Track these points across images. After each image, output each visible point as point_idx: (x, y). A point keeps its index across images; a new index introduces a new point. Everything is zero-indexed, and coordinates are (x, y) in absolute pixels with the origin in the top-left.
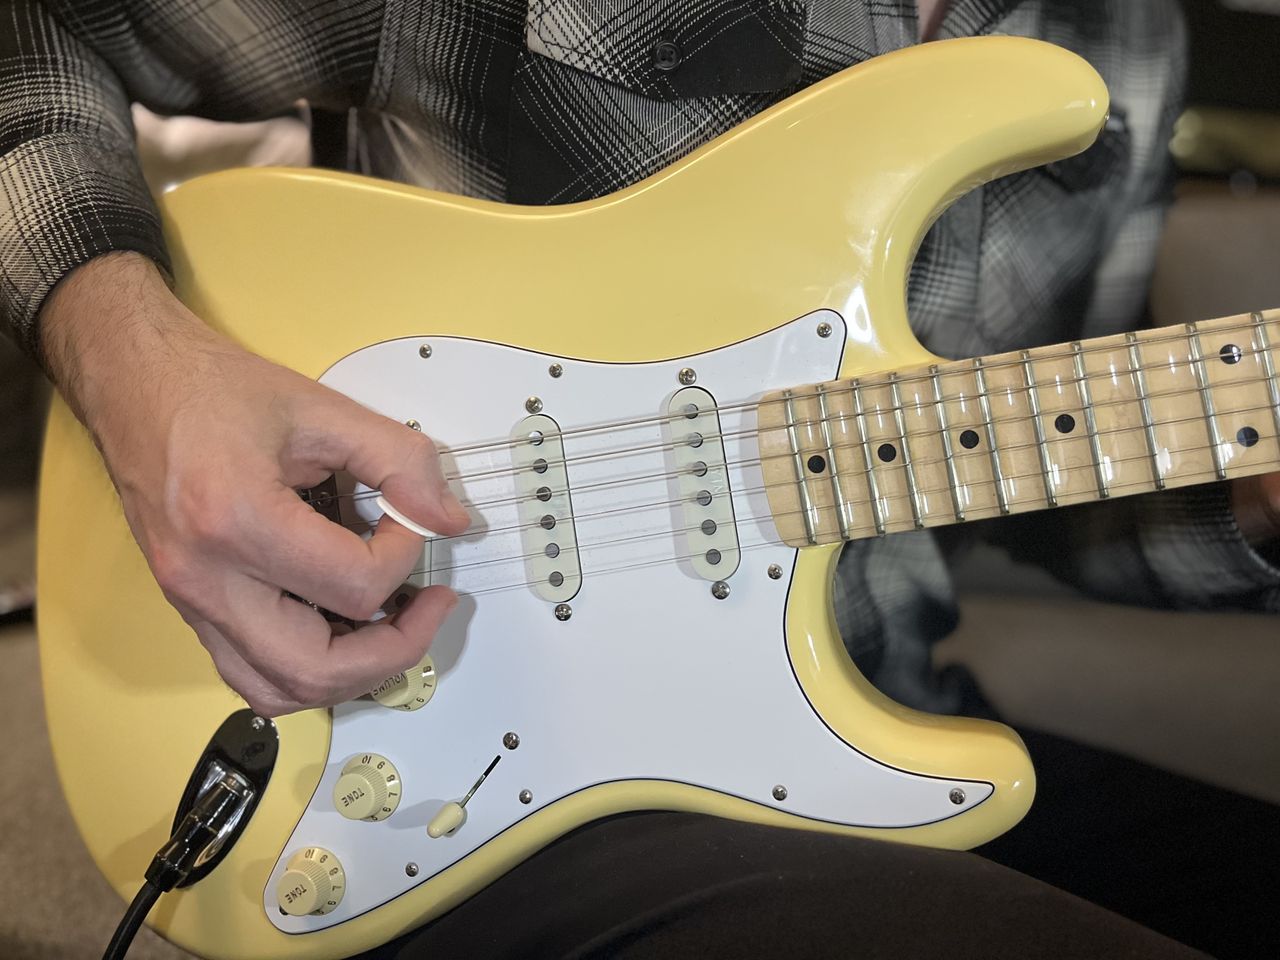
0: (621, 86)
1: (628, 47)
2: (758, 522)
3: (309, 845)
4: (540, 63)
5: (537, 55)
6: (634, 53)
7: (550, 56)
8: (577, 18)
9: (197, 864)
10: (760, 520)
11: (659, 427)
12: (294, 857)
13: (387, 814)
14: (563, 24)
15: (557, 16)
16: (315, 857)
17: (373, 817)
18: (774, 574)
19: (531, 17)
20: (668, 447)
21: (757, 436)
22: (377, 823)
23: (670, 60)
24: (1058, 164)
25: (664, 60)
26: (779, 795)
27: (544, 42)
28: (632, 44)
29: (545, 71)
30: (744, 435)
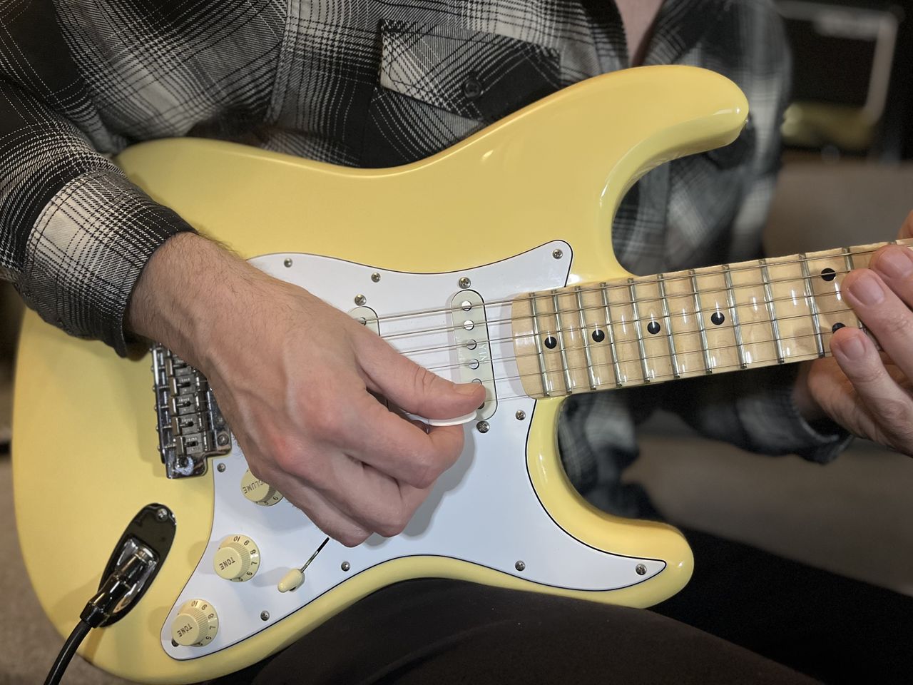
0: (444, 109)
1: (447, 83)
2: (510, 380)
3: (195, 598)
4: (389, 95)
5: (387, 89)
6: (451, 87)
7: (396, 90)
8: (415, 64)
9: (115, 611)
10: (511, 378)
11: (445, 315)
12: (183, 606)
13: (250, 576)
14: (406, 69)
15: (402, 64)
16: (199, 605)
17: (239, 579)
18: (520, 417)
19: (384, 64)
20: (451, 329)
21: (511, 323)
22: (242, 583)
23: (475, 91)
24: (716, 151)
25: (471, 91)
26: (520, 567)
27: (393, 81)
28: (450, 82)
29: (393, 100)
30: (502, 322)
